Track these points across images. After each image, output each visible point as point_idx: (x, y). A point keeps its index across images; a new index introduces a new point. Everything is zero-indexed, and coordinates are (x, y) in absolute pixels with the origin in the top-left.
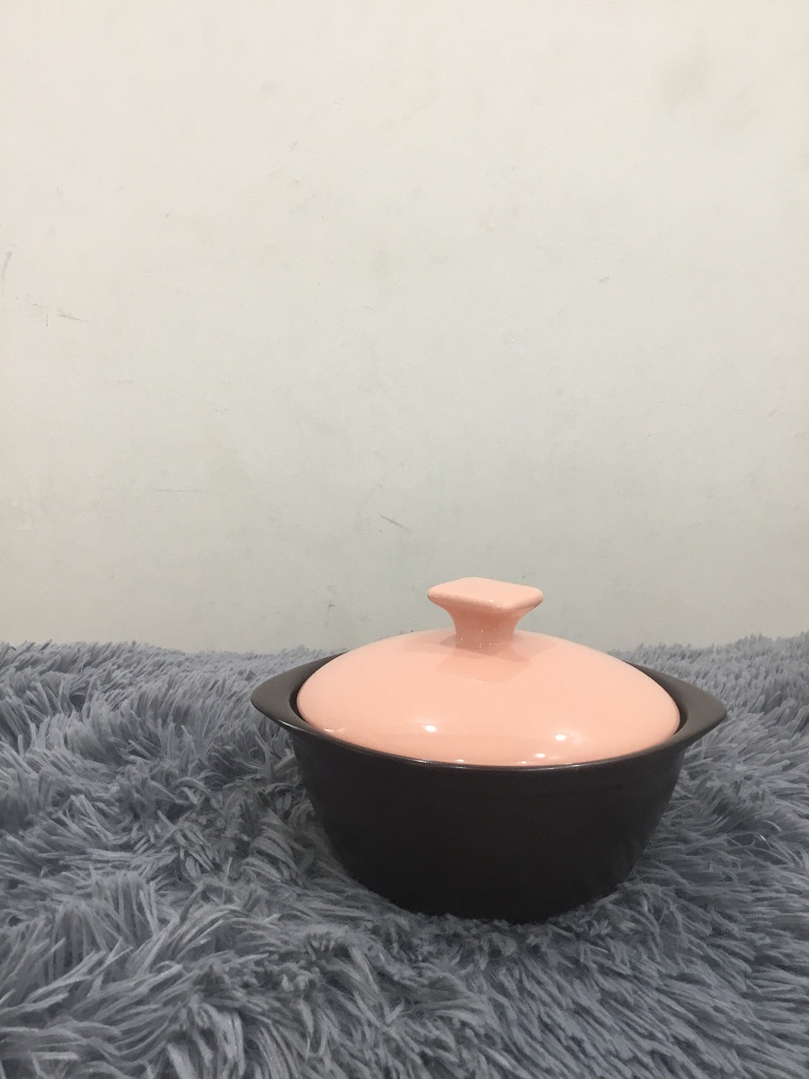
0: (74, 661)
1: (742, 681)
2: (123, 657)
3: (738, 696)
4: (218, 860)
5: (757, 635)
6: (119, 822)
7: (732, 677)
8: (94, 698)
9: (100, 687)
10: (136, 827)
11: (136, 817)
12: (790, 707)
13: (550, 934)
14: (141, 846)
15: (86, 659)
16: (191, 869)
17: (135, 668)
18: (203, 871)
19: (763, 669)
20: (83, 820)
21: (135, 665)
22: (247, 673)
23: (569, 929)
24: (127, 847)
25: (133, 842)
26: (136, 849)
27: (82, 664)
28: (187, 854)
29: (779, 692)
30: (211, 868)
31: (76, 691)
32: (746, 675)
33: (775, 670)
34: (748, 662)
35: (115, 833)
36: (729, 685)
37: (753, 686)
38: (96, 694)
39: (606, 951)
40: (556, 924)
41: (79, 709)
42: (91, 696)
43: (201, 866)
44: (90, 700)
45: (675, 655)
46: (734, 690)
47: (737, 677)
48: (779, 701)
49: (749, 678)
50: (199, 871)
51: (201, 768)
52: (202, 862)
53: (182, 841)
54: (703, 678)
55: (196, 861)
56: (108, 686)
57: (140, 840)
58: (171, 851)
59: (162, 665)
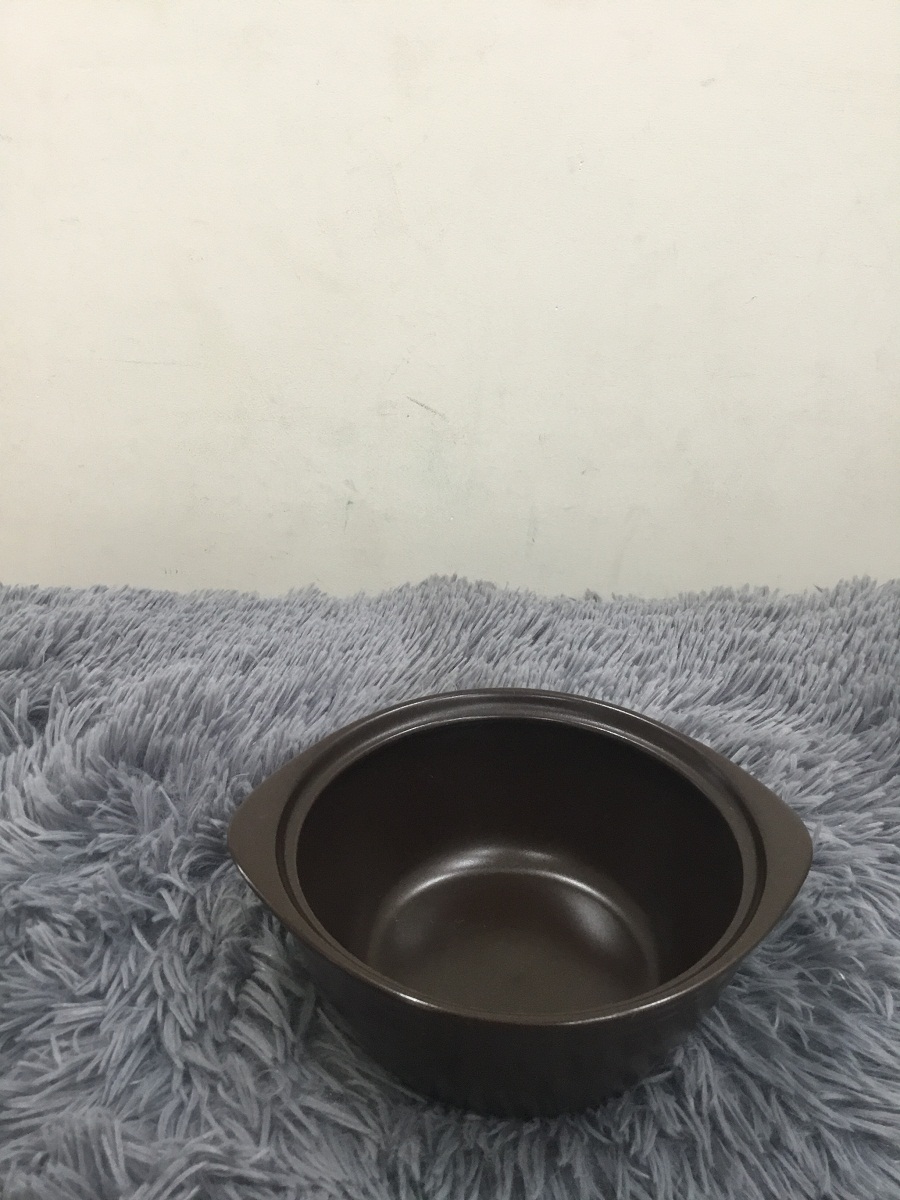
0: (34, 648)
1: (837, 675)
2: (93, 636)
3: (829, 700)
4: (202, 1018)
5: (860, 578)
6: (87, 953)
7: (825, 665)
8: (59, 715)
9: (64, 696)
10: (106, 960)
11: (107, 940)
12: (891, 734)
13: (586, 1139)
14: (113, 994)
15: (47, 641)
16: (170, 1039)
17: (109, 652)
18: (184, 1037)
19: (863, 655)
20: (44, 959)
21: (108, 648)
22: (244, 656)
23: (607, 1133)
24: (97, 995)
25: (102, 989)
26: (108, 996)
27: (43, 652)
28: (166, 1010)
29: (880, 708)
30: (194, 1033)
31: (37, 704)
32: (843, 663)
33: (877, 656)
34: (846, 636)
35: (81, 973)
36: (821, 680)
37: (849, 686)
38: (61, 707)
39: (647, 1177)
40: (594, 1123)
41: (41, 730)
42: (55, 711)
43: (181, 1029)
44: (54, 717)
45: (759, 612)
46: (825, 687)
47: (832, 664)
48: (879, 719)
49: (845, 669)
50: (180, 1041)
51: (185, 847)
52: (183, 1024)
53: (160, 990)
54: (790, 661)
55: (176, 1021)
56: (75, 694)
57: (110, 983)
58: (148, 1003)
59: (141, 639)
